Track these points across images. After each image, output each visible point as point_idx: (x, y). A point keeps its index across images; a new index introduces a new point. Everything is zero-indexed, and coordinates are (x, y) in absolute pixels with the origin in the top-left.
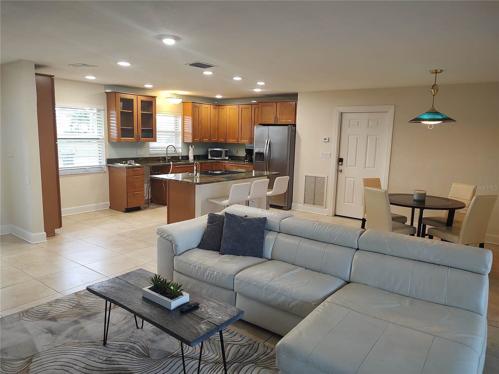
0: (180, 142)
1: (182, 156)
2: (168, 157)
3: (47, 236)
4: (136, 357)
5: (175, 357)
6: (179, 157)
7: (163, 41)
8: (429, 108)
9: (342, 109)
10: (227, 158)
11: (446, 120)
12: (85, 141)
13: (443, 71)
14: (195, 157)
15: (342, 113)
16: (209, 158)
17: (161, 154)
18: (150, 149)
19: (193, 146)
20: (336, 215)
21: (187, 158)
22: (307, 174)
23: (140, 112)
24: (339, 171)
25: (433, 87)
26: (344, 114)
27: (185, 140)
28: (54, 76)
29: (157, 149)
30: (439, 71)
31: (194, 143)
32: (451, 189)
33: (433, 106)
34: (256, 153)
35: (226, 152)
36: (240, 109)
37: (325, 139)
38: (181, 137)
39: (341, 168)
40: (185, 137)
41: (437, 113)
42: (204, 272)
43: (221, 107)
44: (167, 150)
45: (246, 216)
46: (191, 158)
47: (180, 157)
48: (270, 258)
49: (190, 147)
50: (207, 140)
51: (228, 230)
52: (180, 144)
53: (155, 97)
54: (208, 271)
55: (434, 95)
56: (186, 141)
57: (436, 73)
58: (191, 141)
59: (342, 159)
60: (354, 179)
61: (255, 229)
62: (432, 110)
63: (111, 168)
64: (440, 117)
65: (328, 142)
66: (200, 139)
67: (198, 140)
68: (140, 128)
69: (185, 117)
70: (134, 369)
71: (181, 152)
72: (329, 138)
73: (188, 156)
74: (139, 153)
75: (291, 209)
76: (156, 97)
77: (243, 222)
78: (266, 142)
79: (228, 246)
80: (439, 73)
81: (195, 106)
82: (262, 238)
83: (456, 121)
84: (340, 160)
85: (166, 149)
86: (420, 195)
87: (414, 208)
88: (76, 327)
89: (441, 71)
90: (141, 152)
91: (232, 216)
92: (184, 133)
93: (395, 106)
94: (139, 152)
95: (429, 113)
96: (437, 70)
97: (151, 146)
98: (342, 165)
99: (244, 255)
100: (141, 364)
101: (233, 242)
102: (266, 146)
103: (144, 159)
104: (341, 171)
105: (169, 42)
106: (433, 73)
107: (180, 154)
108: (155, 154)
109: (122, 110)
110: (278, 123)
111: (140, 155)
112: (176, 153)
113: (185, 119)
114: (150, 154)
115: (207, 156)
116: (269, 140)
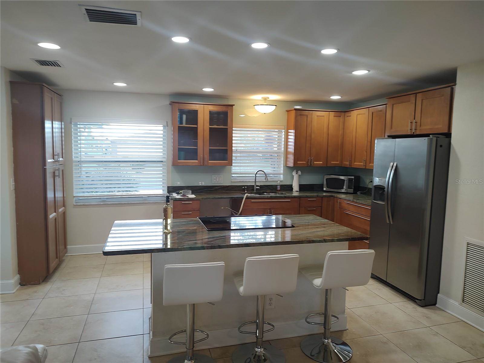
0: (282, 165)
1: (281, 186)
2: (257, 186)
6: (277, 186)
10: (352, 192)
12: (141, 164)
14: (302, 188)
16: (325, 189)
17: (249, 182)
18: (233, 175)
19: (298, 172)
21: (289, 188)
23: (207, 126)
27: (288, 163)
29: (244, 175)
31: (296, 167)
34: (375, 186)
35: (350, 180)
36: (371, 114)
38: (282, 159)
40: (288, 160)
43: (347, 114)
44: (256, 176)
46: (296, 187)
47: (279, 187)
49: (294, 173)
50: (321, 163)
52: (282, 169)
53: (232, 106)
58: (292, 165)
66: (308, 162)
67: (305, 162)
68: (207, 148)
69: (289, 131)
73: (292, 185)
74: (215, 180)
76: (234, 105)
78: (390, 167)
81: (301, 115)
85: (254, 175)
90: (218, 178)
92: (287, 152)
94: (215, 178)
97: (233, 171)
103: (222, 188)
107: (279, 182)
108: (240, 182)
109: (184, 125)
110: (418, 133)
111: (216, 182)
112: (267, 181)
113: (289, 134)
114: (232, 182)
115: (321, 186)
116: (395, 165)
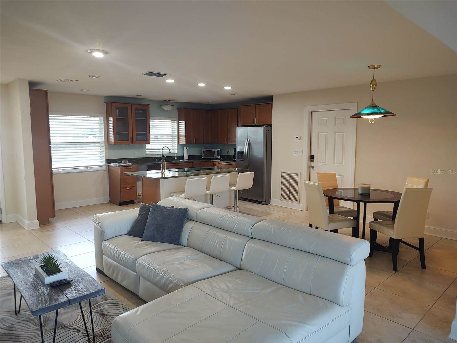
0: (176, 144)
1: (177, 156)
3: (40, 224)
4: (33, 326)
5: (65, 328)
6: (174, 157)
7: (93, 54)
8: (369, 103)
9: (312, 109)
10: (219, 158)
11: (387, 114)
13: (380, 66)
14: (189, 157)
15: (311, 112)
16: (203, 157)
17: (158, 154)
18: (147, 151)
19: (188, 147)
21: (182, 157)
22: (283, 171)
23: (134, 118)
24: (311, 167)
25: (372, 82)
26: (313, 113)
28: (48, 91)
29: (153, 150)
30: (376, 66)
31: (188, 145)
32: (405, 183)
33: (373, 101)
34: (238, 152)
35: (218, 151)
36: (229, 113)
37: (297, 137)
38: (176, 140)
39: (312, 164)
40: (180, 140)
41: (377, 107)
42: (118, 255)
45: (173, 207)
46: (186, 157)
48: (186, 245)
49: (185, 148)
51: (151, 219)
52: (176, 146)
53: (148, 105)
54: (121, 255)
55: (373, 90)
56: (181, 142)
57: (374, 68)
58: (185, 143)
59: (314, 156)
61: (174, 218)
62: (373, 104)
63: (110, 167)
64: (381, 111)
65: (300, 140)
66: (193, 141)
68: (135, 132)
69: (180, 121)
70: (24, 336)
71: (177, 153)
72: (300, 136)
74: (136, 154)
75: (270, 204)
76: (150, 105)
77: (165, 212)
78: (246, 141)
79: (148, 233)
80: (377, 68)
82: (181, 227)
83: (396, 115)
84: (312, 157)
85: (161, 150)
86: (363, 188)
87: (358, 202)
88: (7, 298)
90: (138, 153)
91: (156, 207)
92: (179, 135)
93: (358, 102)
94: (136, 153)
95: (368, 107)
97: (147, 148)
98: (313, 161)
99: (162, 242)
100: (33, 332)
101: (153, 230)
102: (246, 145)
104: (313, 167)
105: (98, 55)
106: (371, 69)
107: (175, 154)
108: (152, 155)
109: (118, 117)
110: (257, 124)
111: (137, 156)
112: (170, 153)
113: (180, 123)
114: (147, 155)
115: (201, 156)
116: (248, 140)
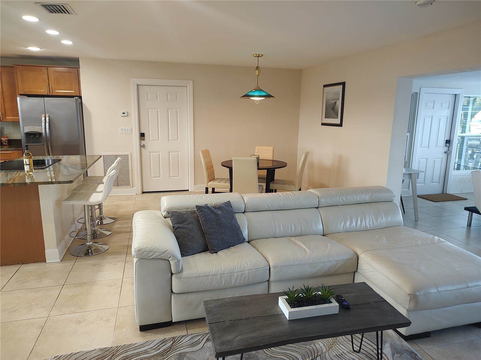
8: (255, 86)
11: (268, 96)
13: (263, 55)
15: (138, 85)
20: (143, 193)
22: (104, 154)
24: (142, 146)
25: (257, 68)
26: (140, 86)
33: (257, 85)
34: (26, 133)
37: (123, 113)
39: (143, 142)
41: (261, 91)
48: (248, 240)
55: (258, 76)
57: (258, 57)
59: (144, 133)
60: (158, 153)
62: (258, 88)
64: (264, 94)
65: (127, 116)
72: (127, 112)
78: (43, 119)
80: (260, 57)
84: (142, 135)
89: (262, 55)
93: (193, 81)
96: (259, 55)
98: (144, 140)
102: (43, 124)
104: (144, 146)
110: (54, 94)
116: (48, 116)
